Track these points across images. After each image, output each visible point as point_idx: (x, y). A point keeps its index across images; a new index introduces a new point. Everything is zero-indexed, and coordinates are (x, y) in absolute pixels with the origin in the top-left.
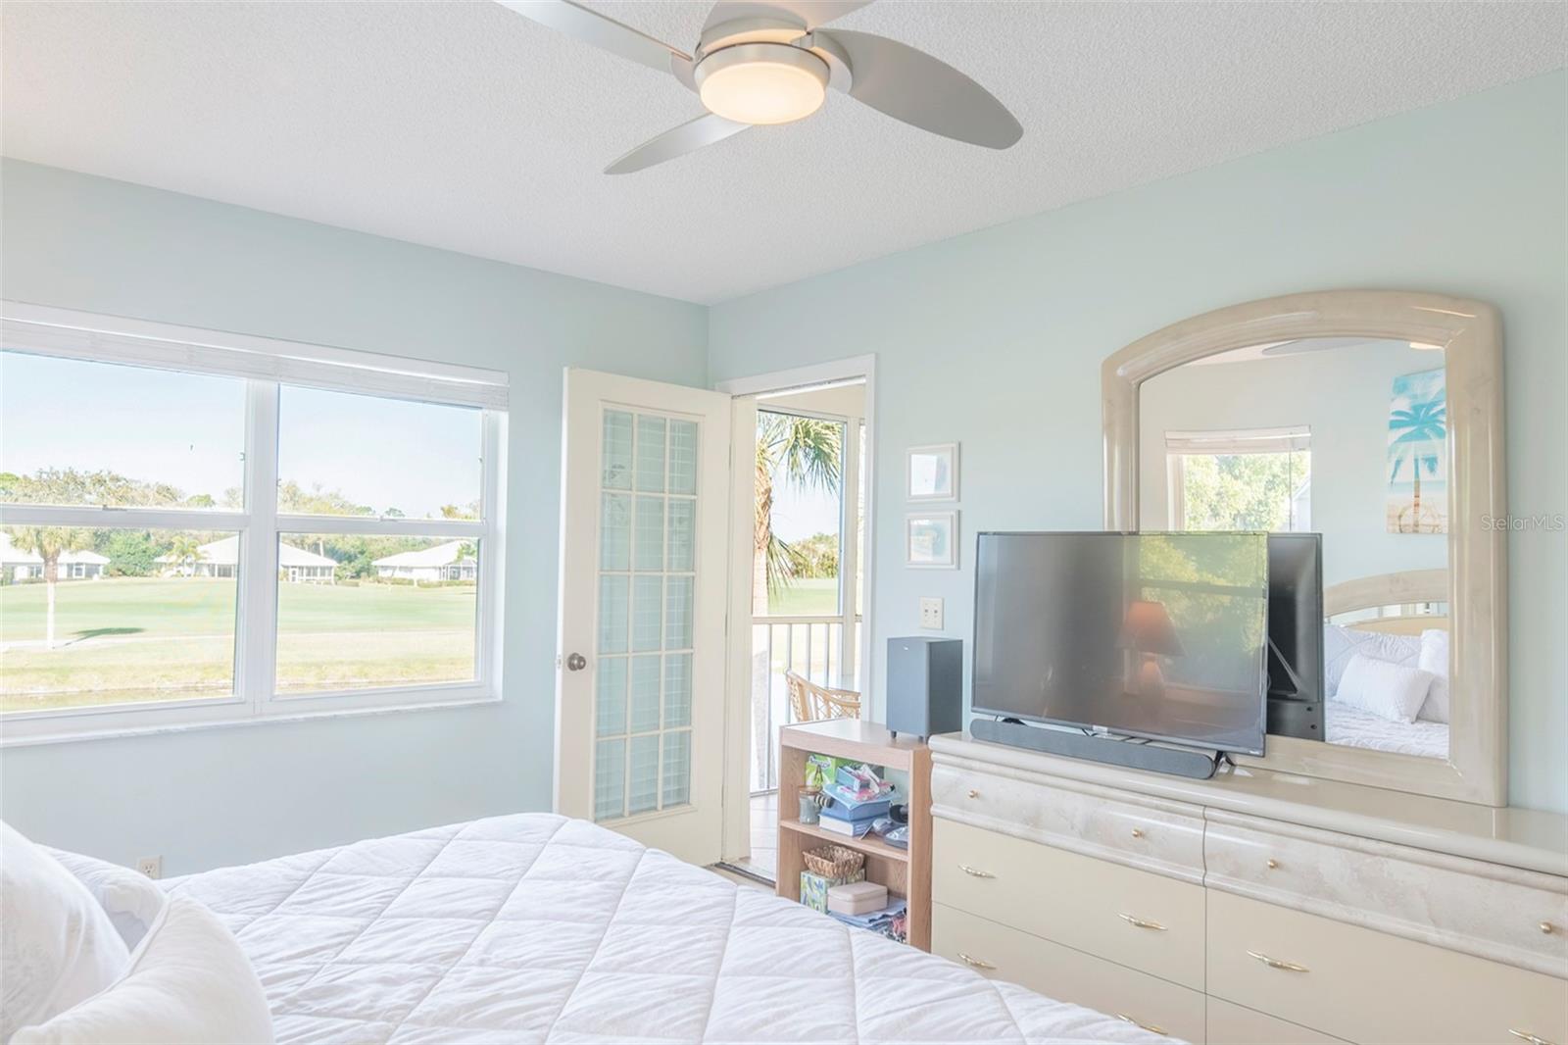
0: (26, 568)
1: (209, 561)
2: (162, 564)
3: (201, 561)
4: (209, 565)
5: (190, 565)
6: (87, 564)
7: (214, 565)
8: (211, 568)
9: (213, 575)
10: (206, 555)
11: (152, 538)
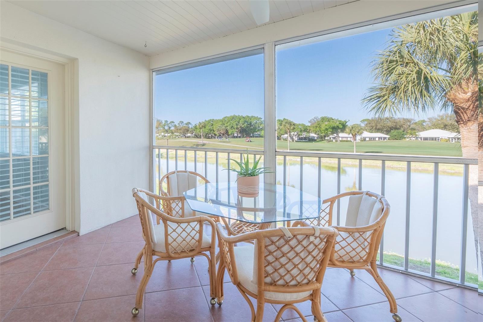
0: (368, 138)
1: (420, 136)
2: (406, 137)
3: (417, 136)
4: (420, 137)
5: (414, 137)
6: (383, 137)
7: (422, 137)
8: (421, 138)
9: (422, 140)
10: (419, 135)
11: (405, 131)
